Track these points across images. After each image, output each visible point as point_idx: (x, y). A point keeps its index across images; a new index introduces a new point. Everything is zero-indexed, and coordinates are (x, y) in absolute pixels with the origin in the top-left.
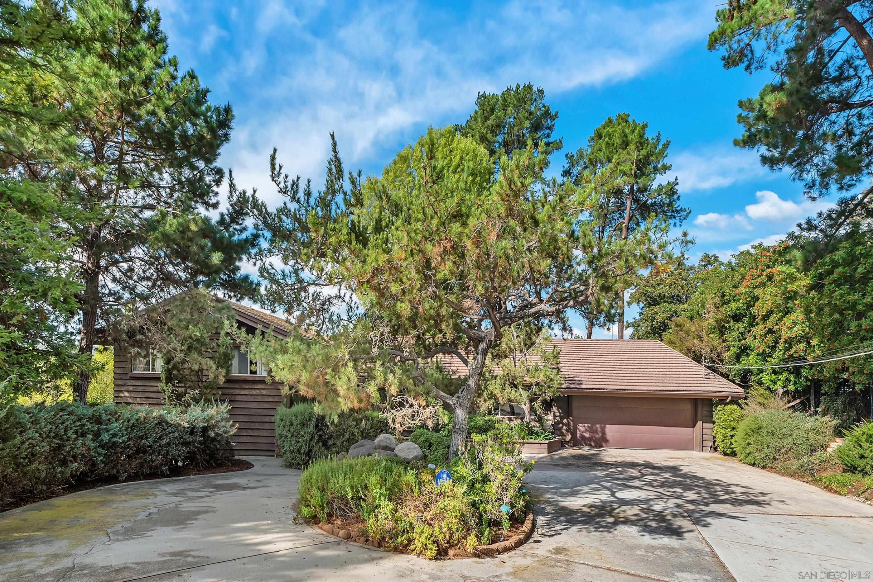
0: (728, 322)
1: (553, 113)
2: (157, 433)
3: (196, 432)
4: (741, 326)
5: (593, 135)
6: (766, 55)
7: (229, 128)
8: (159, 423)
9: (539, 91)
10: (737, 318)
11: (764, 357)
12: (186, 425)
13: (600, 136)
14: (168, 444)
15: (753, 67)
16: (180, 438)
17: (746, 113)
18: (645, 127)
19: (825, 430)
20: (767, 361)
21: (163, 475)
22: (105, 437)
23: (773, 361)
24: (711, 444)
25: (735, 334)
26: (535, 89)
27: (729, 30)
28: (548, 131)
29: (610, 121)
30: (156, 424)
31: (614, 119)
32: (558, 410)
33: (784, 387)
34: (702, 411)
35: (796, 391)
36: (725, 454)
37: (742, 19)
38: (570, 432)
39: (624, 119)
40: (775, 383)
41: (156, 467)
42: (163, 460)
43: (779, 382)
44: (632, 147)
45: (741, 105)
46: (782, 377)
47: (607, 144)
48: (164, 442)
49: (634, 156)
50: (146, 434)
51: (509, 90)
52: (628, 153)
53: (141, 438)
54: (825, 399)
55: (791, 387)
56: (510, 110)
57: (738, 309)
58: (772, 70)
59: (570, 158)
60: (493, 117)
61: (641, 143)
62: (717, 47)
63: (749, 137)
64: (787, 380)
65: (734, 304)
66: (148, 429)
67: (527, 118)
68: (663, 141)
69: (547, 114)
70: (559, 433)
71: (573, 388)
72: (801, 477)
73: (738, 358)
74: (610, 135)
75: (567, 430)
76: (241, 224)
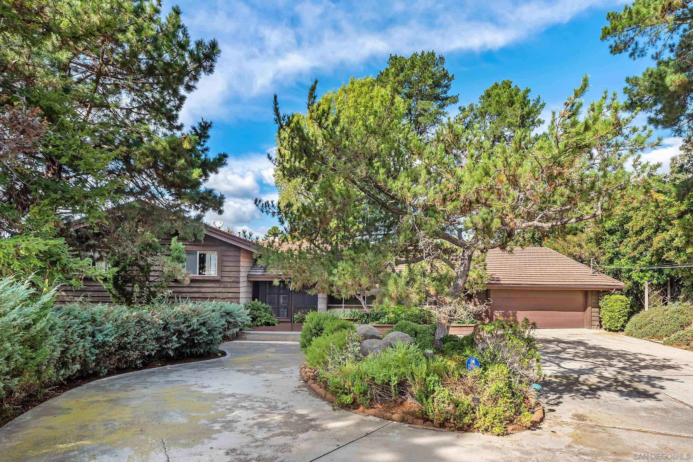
0: (605, 235)
1: (450, 76)
2: (136, 331)
3: (169, 328)
4: (615, 238)
5: (484, 94)
6: (647, 47)
7: (213, 61)
8: (138, 322)
9: (440, 58)
10: (611, 232)
11: (634, 260)
12: (161, 322)
13: (489, 96)
14: (145, 340)
15: (636, 55)
16: (155, 334)
17: (631, 87)
18: (528, 91)
19: (687, 312)
20: (636, 263)
21: (137, 368)
22: (100, 337)
23: (642, 263)
24: (597, 323)
25: (610, 244)
26: (437, 56)
27: (620, 27)
28: (445, 89)
29: (497, 85)
30: (136, 323)
31: (500, 83)
32: (478, 300)
33: (649, 281)
34: (591, 299)
35: (659, 284)
36: (610, 330)
37: (631, 19)
38: (489, 317)
39: (507, 85)
40: (642, 278)
41: (132, 361)
42: (138, 355)
43: (645, 278)
44: (517, 105)
45: (628, 80)
46: (648, 275)
47: (497, 101)
48: (142, 338)
49: (519, 112)
50: (127, 332)
51: (416, 55)
52: (514, 110)
53: (123, 336)
54: (684, 290)
55: (655, 282)
56: (416, 70)
57: (613, 225)
58: (653, 58)
59: (463, 110)
60: (402, 75)
61: (525, 103)
62: (608, 38)
63: (631, 104)
64: (652, 276)
65: (610, 222)
66: (130, 328)
67: (430, 78)
68: (541, 103)
69: (446, 75)
70: (479, 318)
71: (494, 284)
72: (679, 346)
73: (611, 261)
74: (499, 95)
75: (486, 316)
76: (202, 145)
